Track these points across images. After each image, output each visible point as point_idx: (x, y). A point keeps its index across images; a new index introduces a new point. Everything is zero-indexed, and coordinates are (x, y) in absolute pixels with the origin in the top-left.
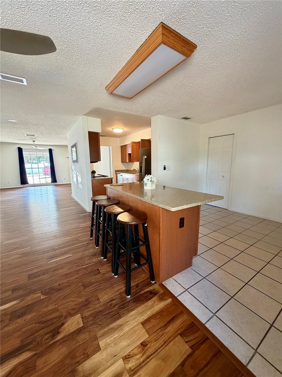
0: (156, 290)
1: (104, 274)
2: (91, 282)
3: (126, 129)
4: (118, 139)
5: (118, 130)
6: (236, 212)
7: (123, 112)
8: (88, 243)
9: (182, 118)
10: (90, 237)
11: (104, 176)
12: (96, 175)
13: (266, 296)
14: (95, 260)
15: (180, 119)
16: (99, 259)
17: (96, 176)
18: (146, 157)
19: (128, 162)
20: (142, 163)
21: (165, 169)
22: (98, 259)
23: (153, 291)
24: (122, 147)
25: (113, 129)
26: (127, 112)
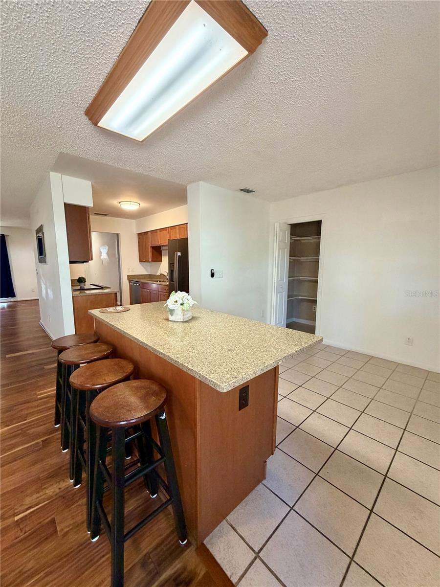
0: (189, 568)
1: (67, 533)
2: (25, 570)
3: (144, 205)
4: (133, 221)
5: (130, 204)
6: (328, 346)
7: (133, 170)
8: (46, 440)
9: (240, 190)
10: (54, 423)
11: (102, 288)
12: (87, 285)
13: (411, 542)
14: (52, 490)
15: (237, 190)
16: (63, 485)
17: (86, 287)
18: (179, 254)
19: (150, 260)
20: (174, 264)
21: (213, 275)
22: (60, 487)
23: (182, 573)
24: (139, 235)
25: (120, 203)
26: (140, 171)
